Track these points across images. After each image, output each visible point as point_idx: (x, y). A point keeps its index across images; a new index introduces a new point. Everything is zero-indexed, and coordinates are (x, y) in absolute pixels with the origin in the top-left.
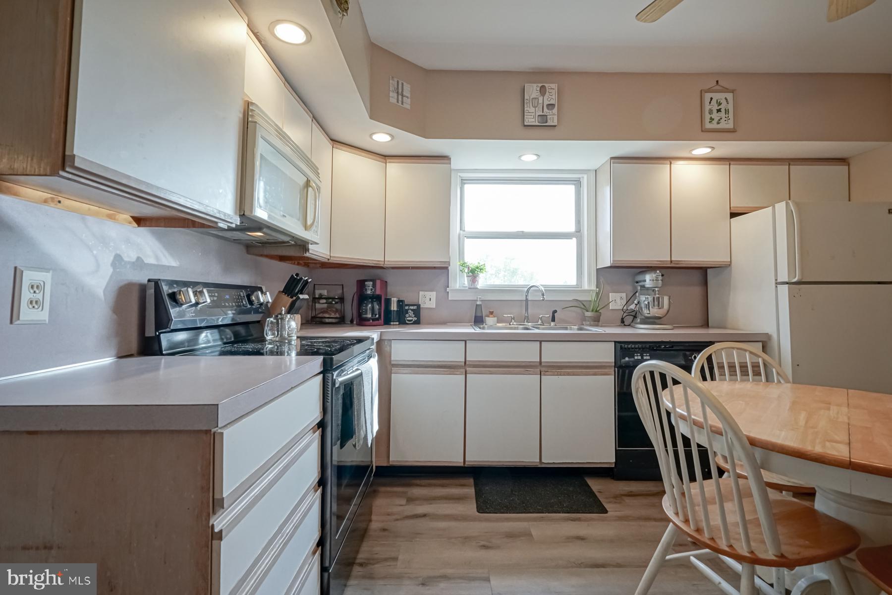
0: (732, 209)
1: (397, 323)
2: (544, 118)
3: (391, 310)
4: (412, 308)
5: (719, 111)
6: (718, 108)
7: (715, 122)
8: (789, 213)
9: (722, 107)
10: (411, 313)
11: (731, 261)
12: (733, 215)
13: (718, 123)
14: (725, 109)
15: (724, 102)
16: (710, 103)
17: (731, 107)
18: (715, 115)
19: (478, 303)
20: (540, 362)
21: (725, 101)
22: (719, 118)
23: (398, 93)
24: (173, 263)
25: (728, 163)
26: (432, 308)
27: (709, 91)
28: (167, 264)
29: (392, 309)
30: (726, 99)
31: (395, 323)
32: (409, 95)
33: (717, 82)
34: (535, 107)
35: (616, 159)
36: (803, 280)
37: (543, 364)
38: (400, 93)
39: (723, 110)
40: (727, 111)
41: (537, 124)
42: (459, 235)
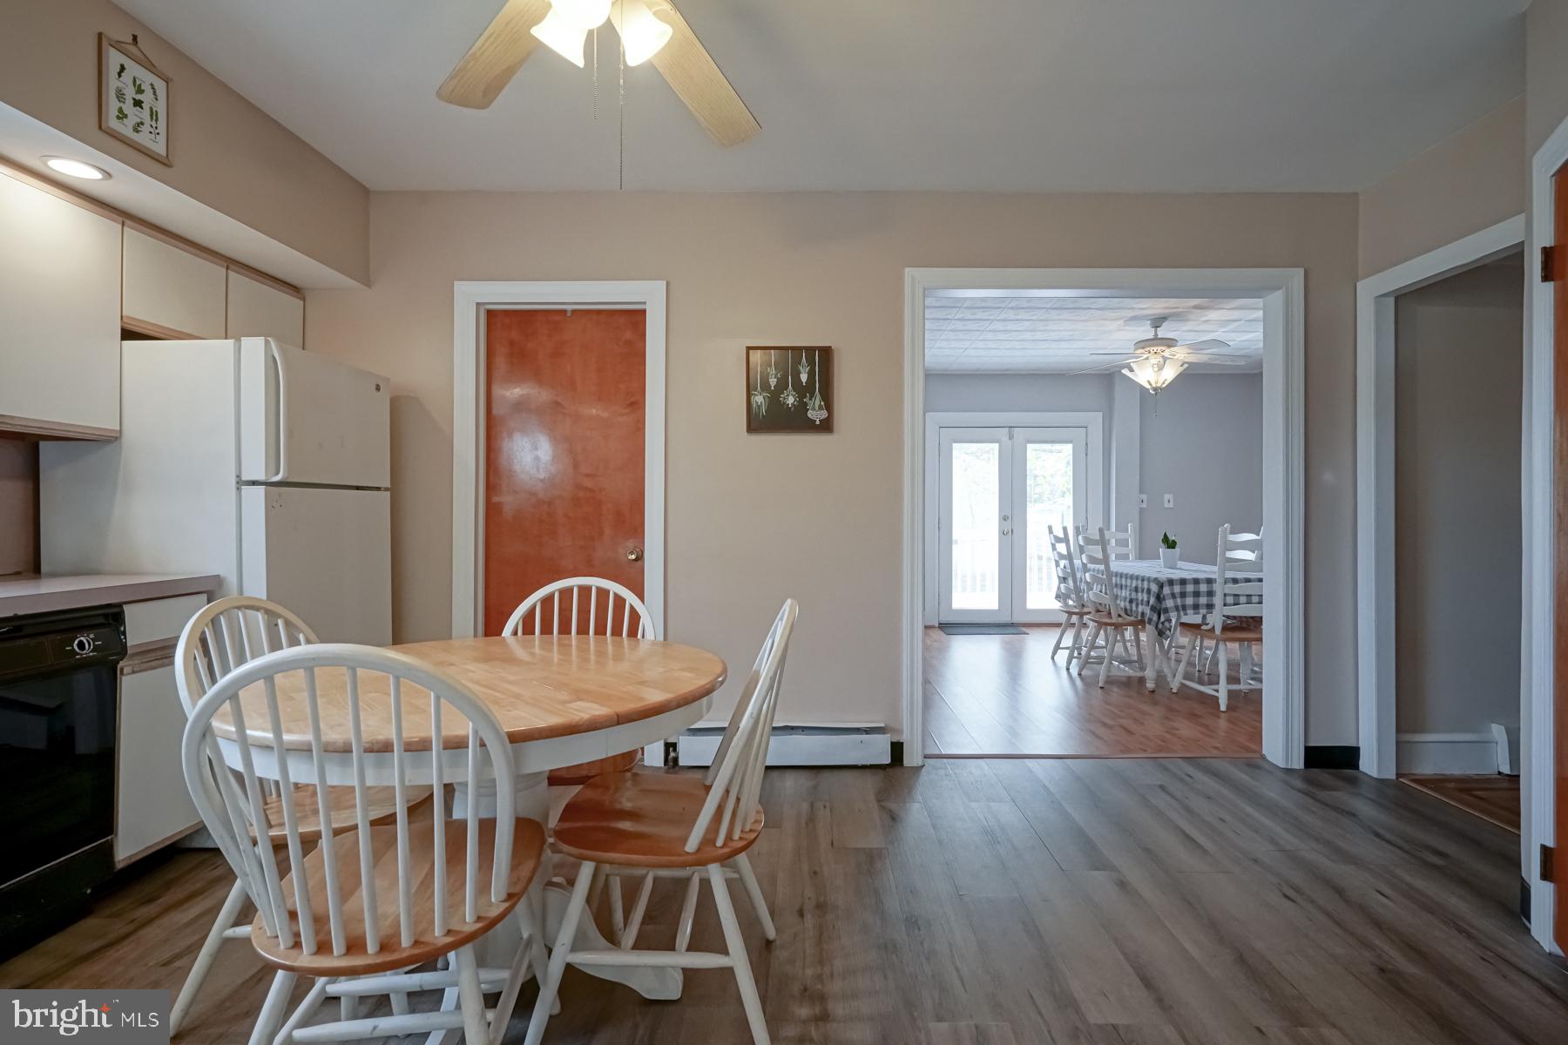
0: (124, 320)
5: (137, 103)
6: (136, 97)
7: (127, 123)
8: (271, 362)
9: (145, 99)
11: (121, 431)
12: (128, 334)
13: (135, 130)
14: (151, 108)
15: (147, 90)
16: (119, 75)
17: (161, 107)
18: (130, 110)
21: (150, 90)
22: (139, 120)
25: (121, 219)
27: (117, 47)
30: (152, 86)
33: (134, 37)
36: (289, 480)
39: (146, 108)
40: (154, 114)
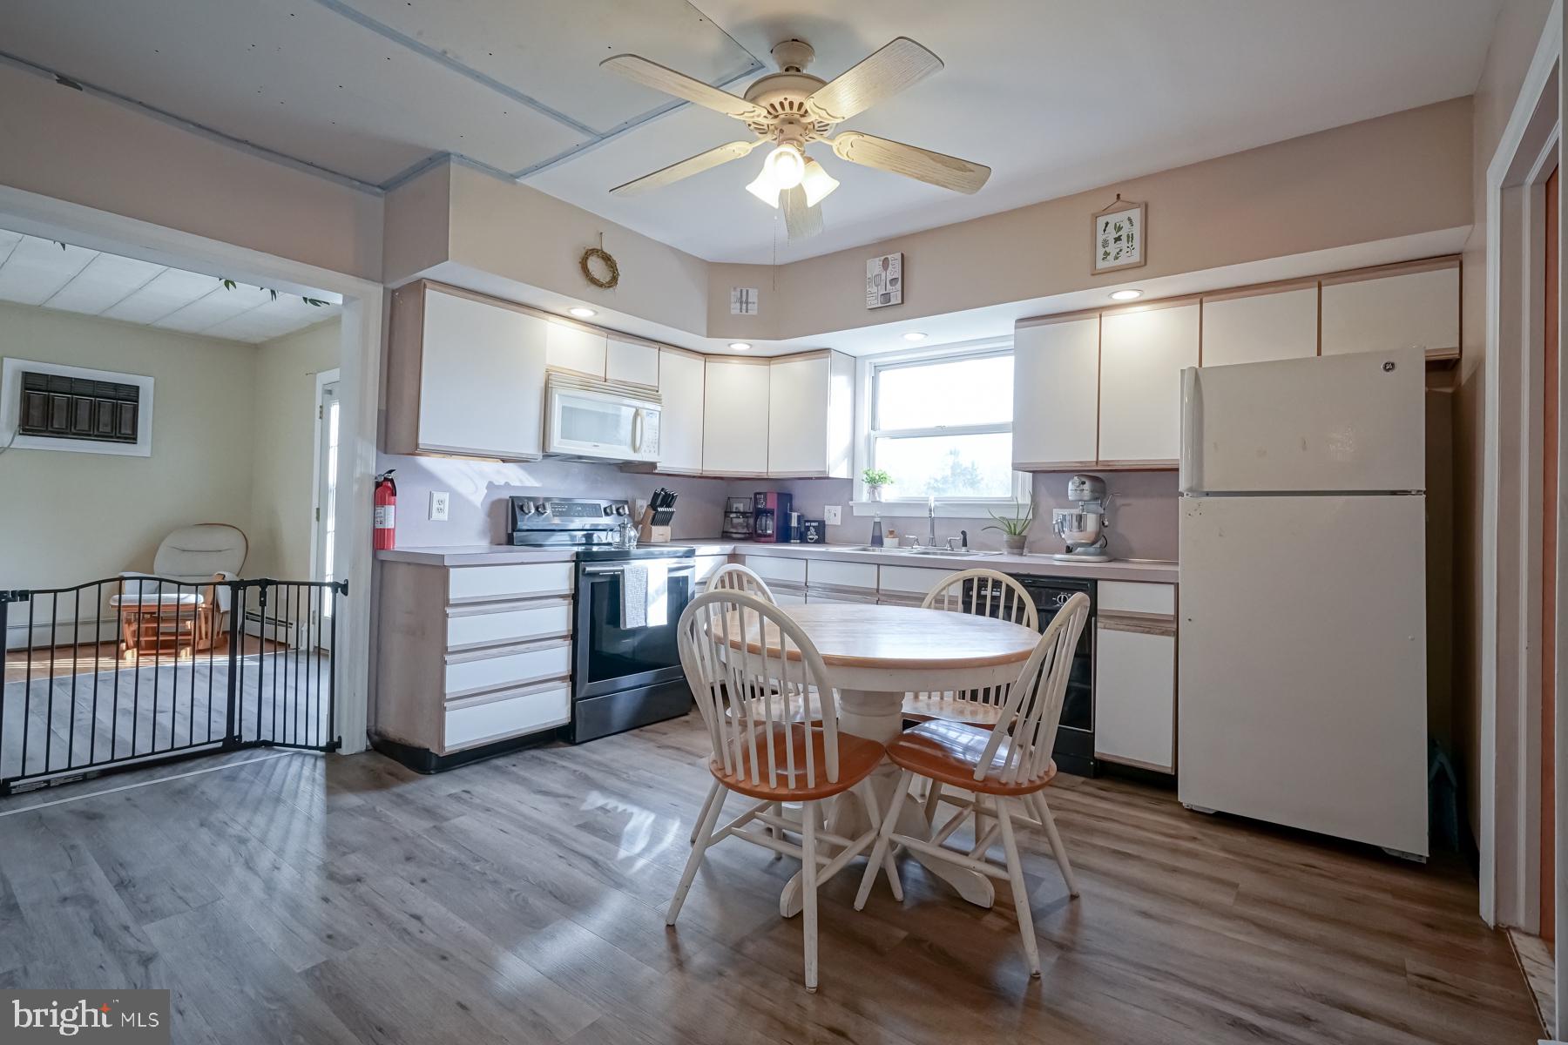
1: (798, 541)
2: (886, 297)
3: (791, 527)
4: (813, 524)
5: (1118, 239)
6: (1117, 236)
7: (1110, 258)
9: (1123, 233)
10: (812, 530)
13: (1116, 258)
14: (1128, 236)
15: (1126, 225)
16: (1105, 230)
17: (1136, 228)
18: (1112, 248)
19: (877, 520)
20: (878, 590)
21: (1128, 222)
22: (1118, 250)
23: (741, 303)
24: (537, 485)
25: (1199, 300)
26: (835, 525)
27: (1105, 212)
28: (530, 485)
29: (793, 525)
30: (1129, 219)
31: (795, 541)
32: (756, 300)
33: (1118, 195)
34: (877, 286)
35: (1022, 321)
36: (1206, 491)
37: (880, 592)
38: (744, 302)
39: (1124, 238)
40: (1130, 238)
41: (880, 305)
42: (869, 435)
